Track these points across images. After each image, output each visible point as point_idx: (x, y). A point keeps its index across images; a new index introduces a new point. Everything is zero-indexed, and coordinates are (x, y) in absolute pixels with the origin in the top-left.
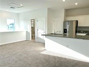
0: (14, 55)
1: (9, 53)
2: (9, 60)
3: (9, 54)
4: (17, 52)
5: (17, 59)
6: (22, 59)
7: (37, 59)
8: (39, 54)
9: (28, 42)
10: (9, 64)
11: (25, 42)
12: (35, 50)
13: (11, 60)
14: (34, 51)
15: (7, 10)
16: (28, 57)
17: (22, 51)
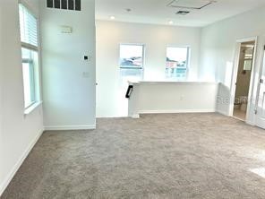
0: (161, 147)
1: (152, 138)
2: (145, 159)
3: (152, 140)
4: (172, 142)
5: (164, 163)
6: (179, 168)
7: (227, 186)
8: (244, 172)
9: (219, 118)
10: (140, 167)
11: (209, 117)
12: (234, 153)
13: (149, 160)
14: (228, 156)
15: (171, 23)
16: (197, 169)
17: (187, 142)
